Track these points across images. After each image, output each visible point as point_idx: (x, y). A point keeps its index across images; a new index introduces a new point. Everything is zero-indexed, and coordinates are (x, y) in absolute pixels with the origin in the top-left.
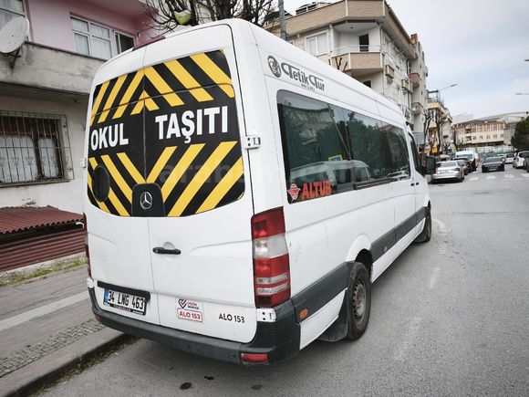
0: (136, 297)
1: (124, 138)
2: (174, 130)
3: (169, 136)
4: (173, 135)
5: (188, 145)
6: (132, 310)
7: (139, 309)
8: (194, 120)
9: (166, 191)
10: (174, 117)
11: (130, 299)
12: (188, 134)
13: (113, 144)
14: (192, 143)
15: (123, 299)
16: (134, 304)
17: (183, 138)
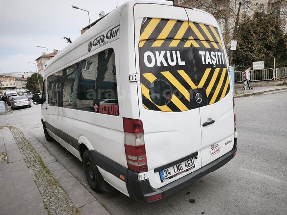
0: (186, 161)
1: (181, 61)
2: (208, 60)
3: (207, 63)
4: (209, 63)
5: (215, 68)
6: (187, 170)
7: (191, 166)
8: (215, 56)
9: (208, 91)
10: (208, 53)
11: (183, 164)
12: (214, 63)
13: (173, 64)
14: (216, 67)
15: (178, 168)
16: (186, 166)
17: (213, 64)
